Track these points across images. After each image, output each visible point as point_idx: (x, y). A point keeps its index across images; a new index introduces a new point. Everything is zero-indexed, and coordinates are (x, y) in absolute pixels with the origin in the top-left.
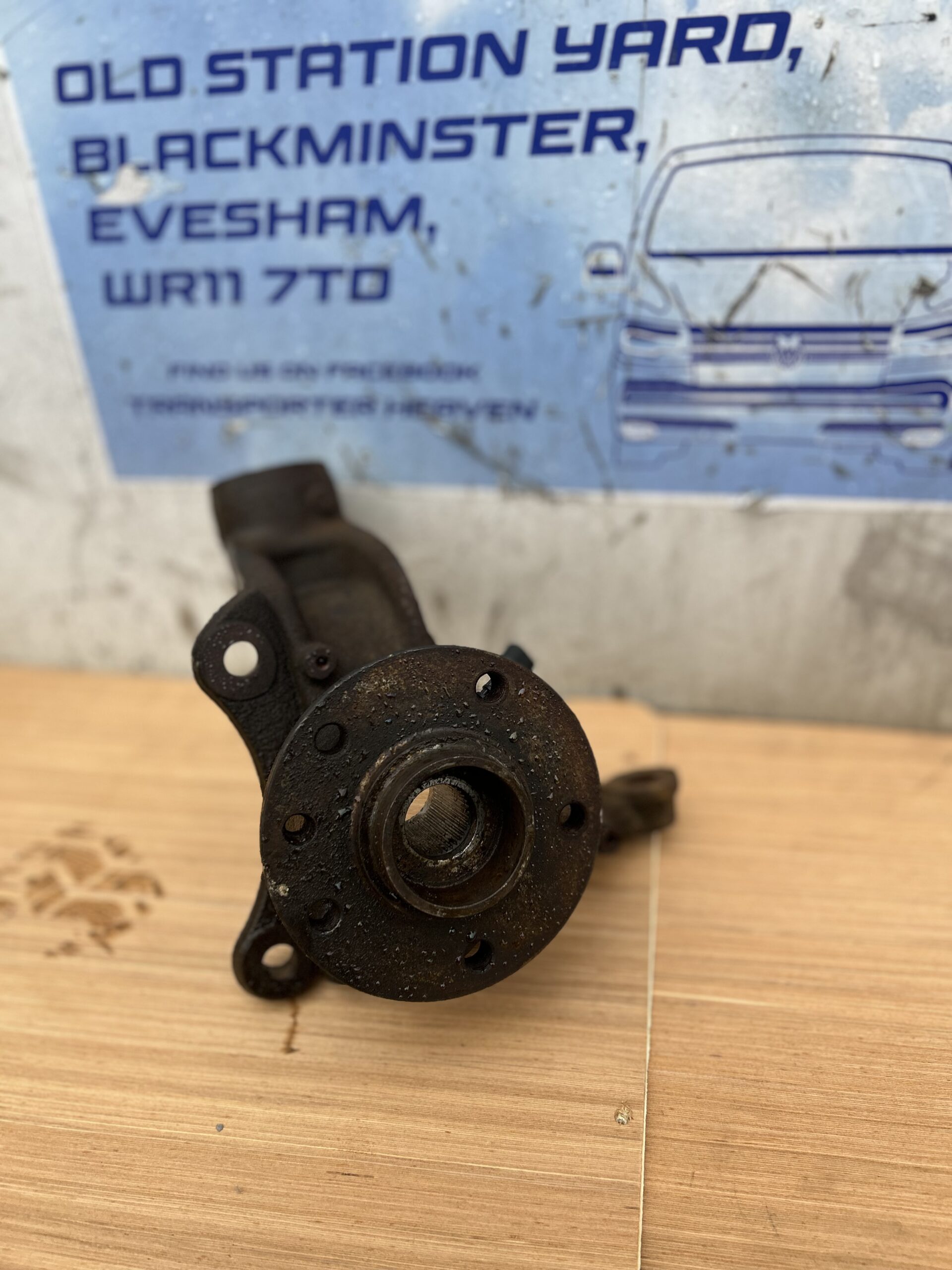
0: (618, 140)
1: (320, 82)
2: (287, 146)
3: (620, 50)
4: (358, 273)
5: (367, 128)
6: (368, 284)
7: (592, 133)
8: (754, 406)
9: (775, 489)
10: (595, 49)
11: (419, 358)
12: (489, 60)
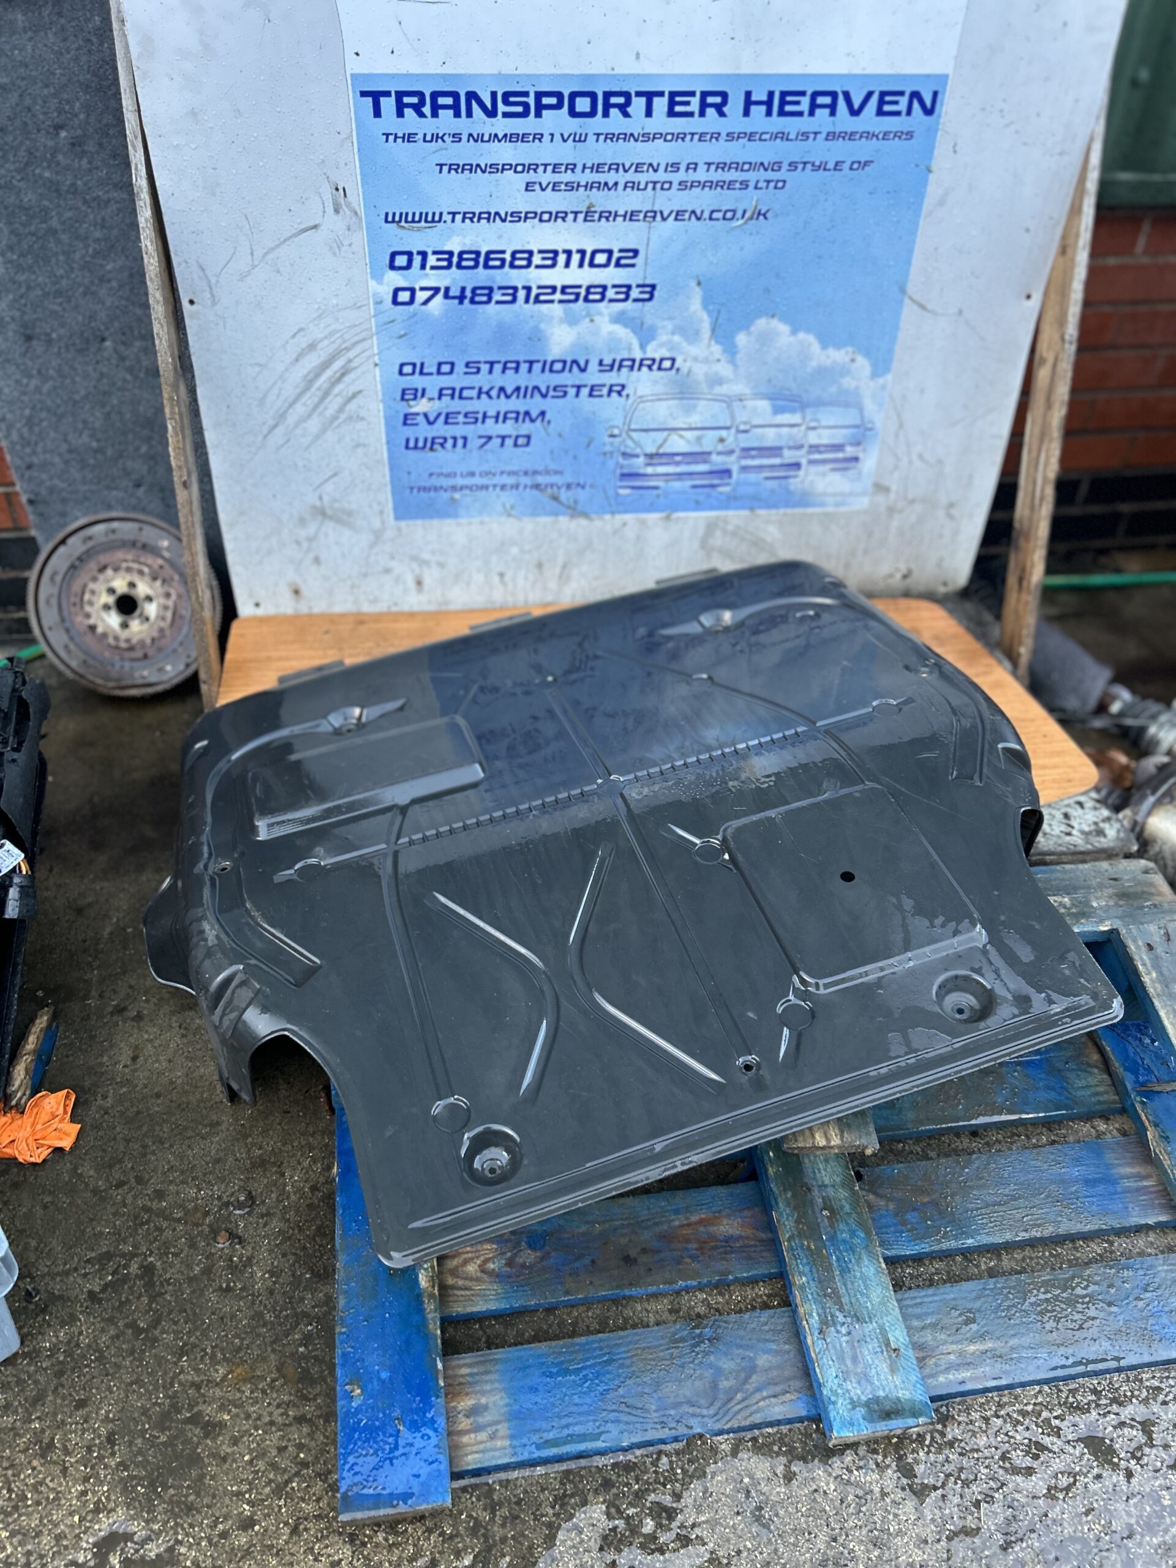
0: (619, 393)
1: (510, 373)
2: (494, 393)
3: (621, 366)
4: (517, 437)
5: (527, 388)
6: (521, 441)
7: (610, 391)
8: (667, 481)
9: (676, 510)
10: (612, 366)
11: (540, 468)
12: (575, 368)
